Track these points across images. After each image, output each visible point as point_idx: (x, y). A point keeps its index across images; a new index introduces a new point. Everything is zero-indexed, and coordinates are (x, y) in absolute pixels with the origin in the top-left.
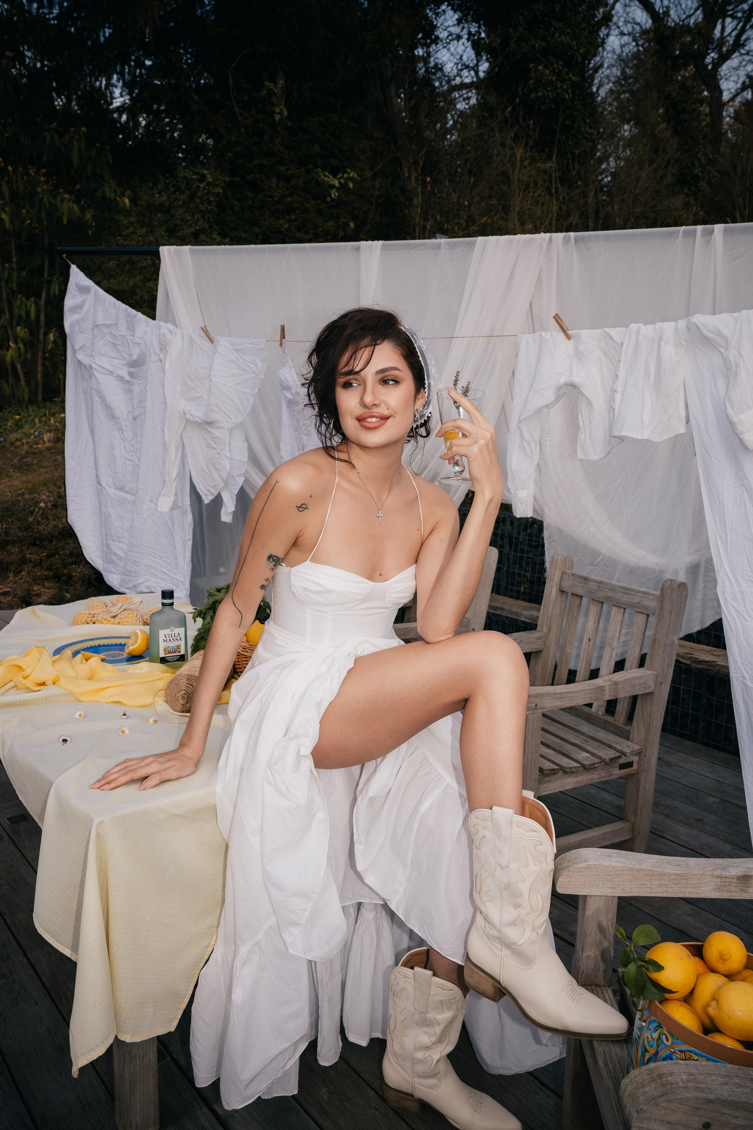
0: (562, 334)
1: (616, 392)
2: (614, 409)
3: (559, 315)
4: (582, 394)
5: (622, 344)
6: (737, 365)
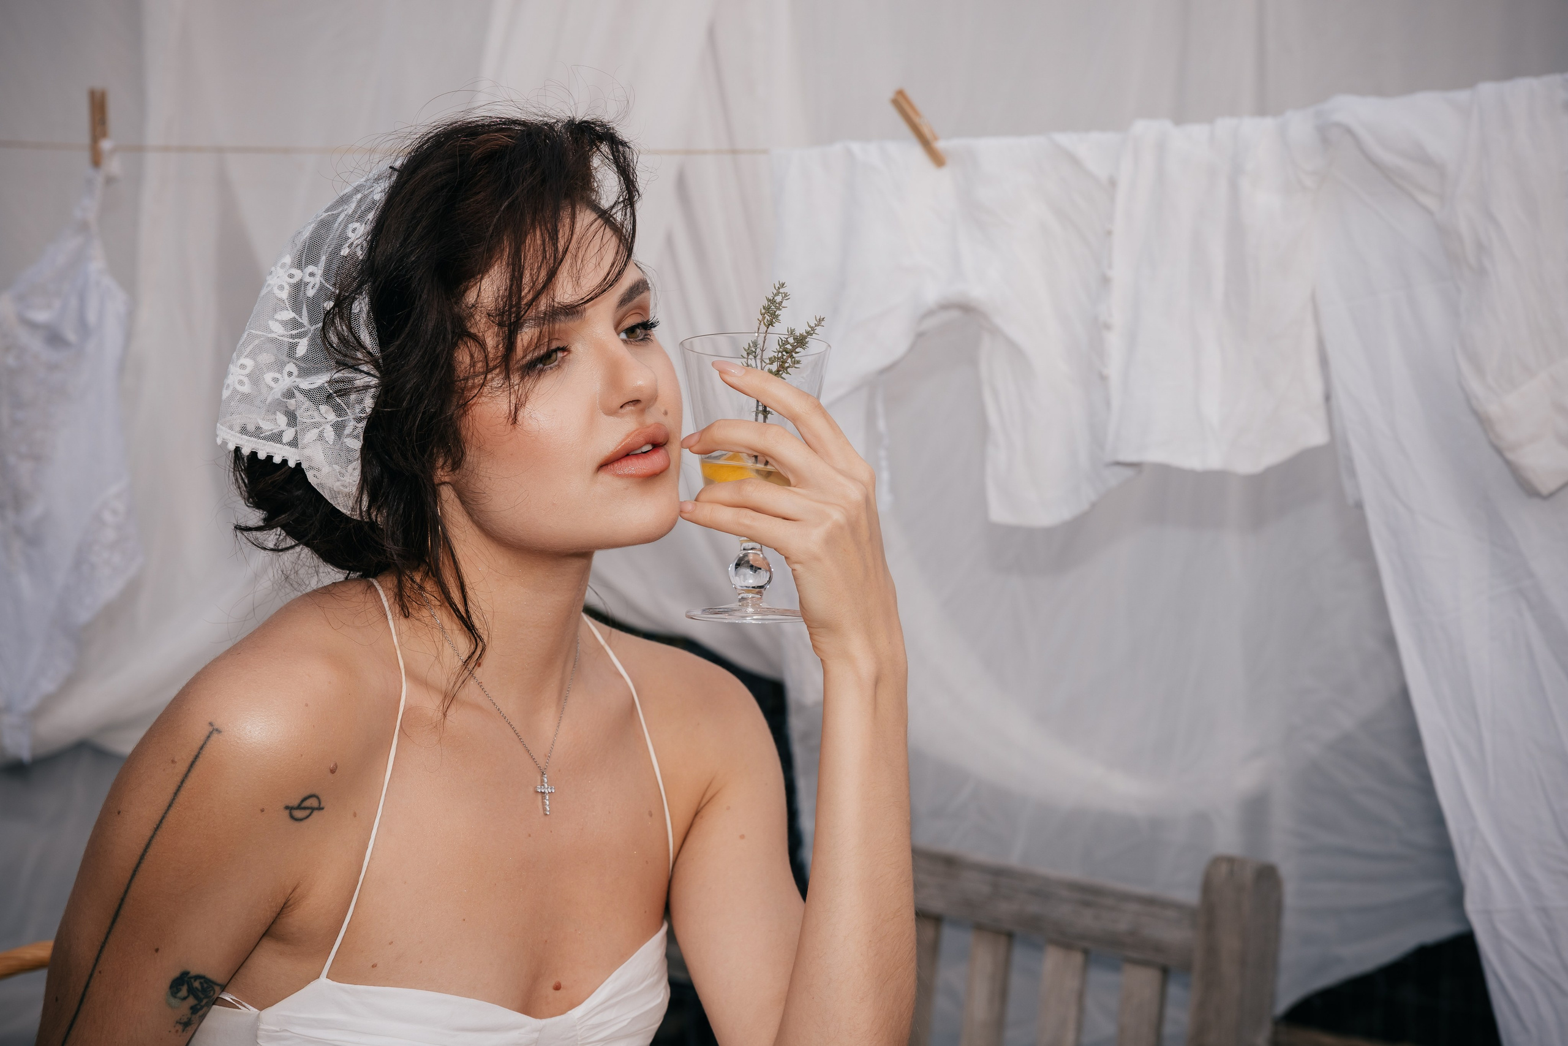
0: (917, 152)
1: (1107, 327)
2: (1103, 378)
3: (911, 94)
4: (995, 332)
5: (1113, 183)
6: (1481, 248)
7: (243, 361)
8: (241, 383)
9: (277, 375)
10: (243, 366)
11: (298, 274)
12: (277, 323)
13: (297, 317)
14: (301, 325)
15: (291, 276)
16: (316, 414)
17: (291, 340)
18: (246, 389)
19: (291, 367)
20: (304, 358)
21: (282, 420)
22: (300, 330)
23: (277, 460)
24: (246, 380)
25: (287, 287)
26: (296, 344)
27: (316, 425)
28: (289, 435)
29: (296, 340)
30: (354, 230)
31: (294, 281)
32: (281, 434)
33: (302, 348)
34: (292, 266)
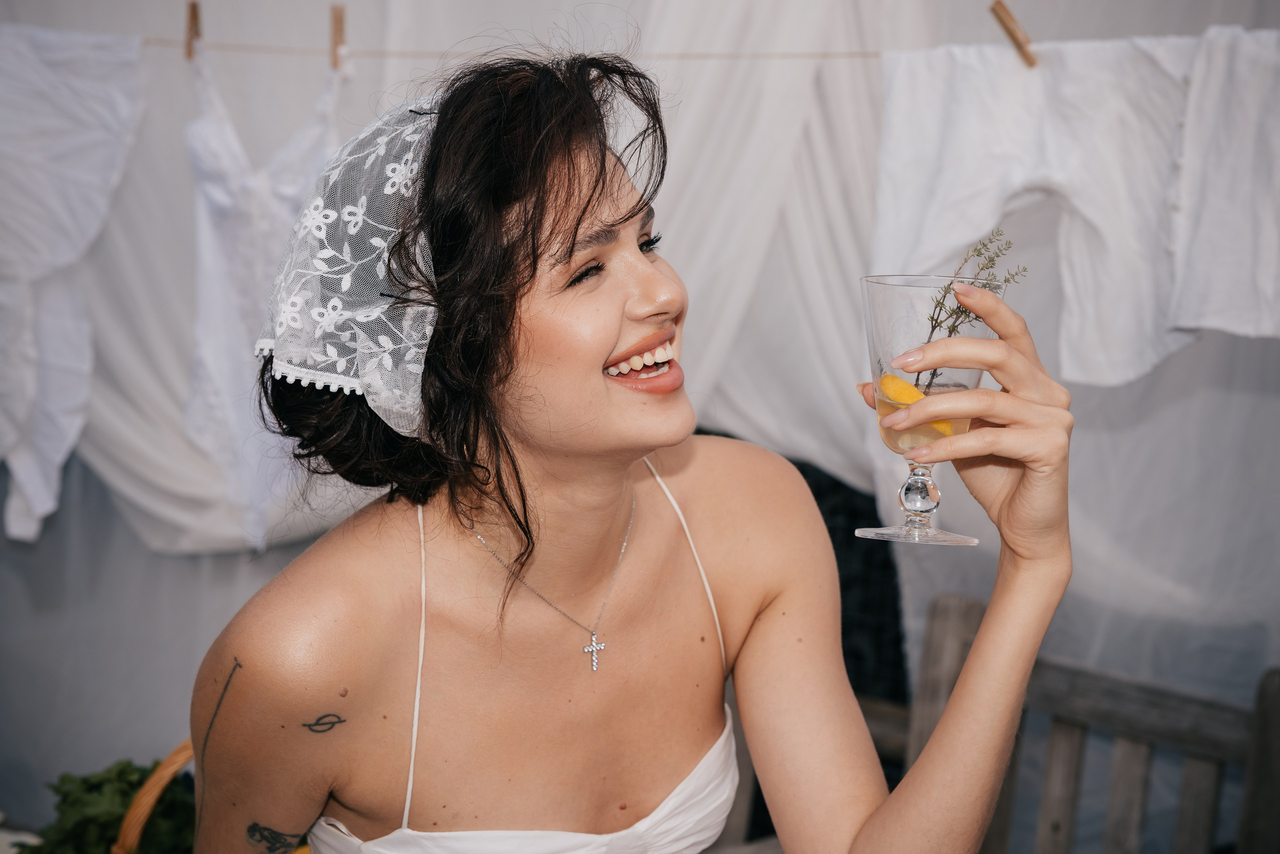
7: (293, 299)
8: (294, 319)
9: (322, 310)
10: (293, 304)
11: (333, 215)
12: (321, 262)
13: (337, 254)
14: (344, 262)
15: (326, 217)
16: (371, 344)
17: (335, 276)
18: (298, 325)
19: (336, 301)
20: (349, 293)
21: (332, 351)
22: (341, 266)
23: (334, 389)
24: (298, 316)
25: (324, 228)
26: (341, 279)
27: (372, 355)
28: (342, 364)
29: (339, 276)
30: (394, 171)
31: (329, 221)
32: (334, 364)
33: (346, 282)
34: (326, 207)
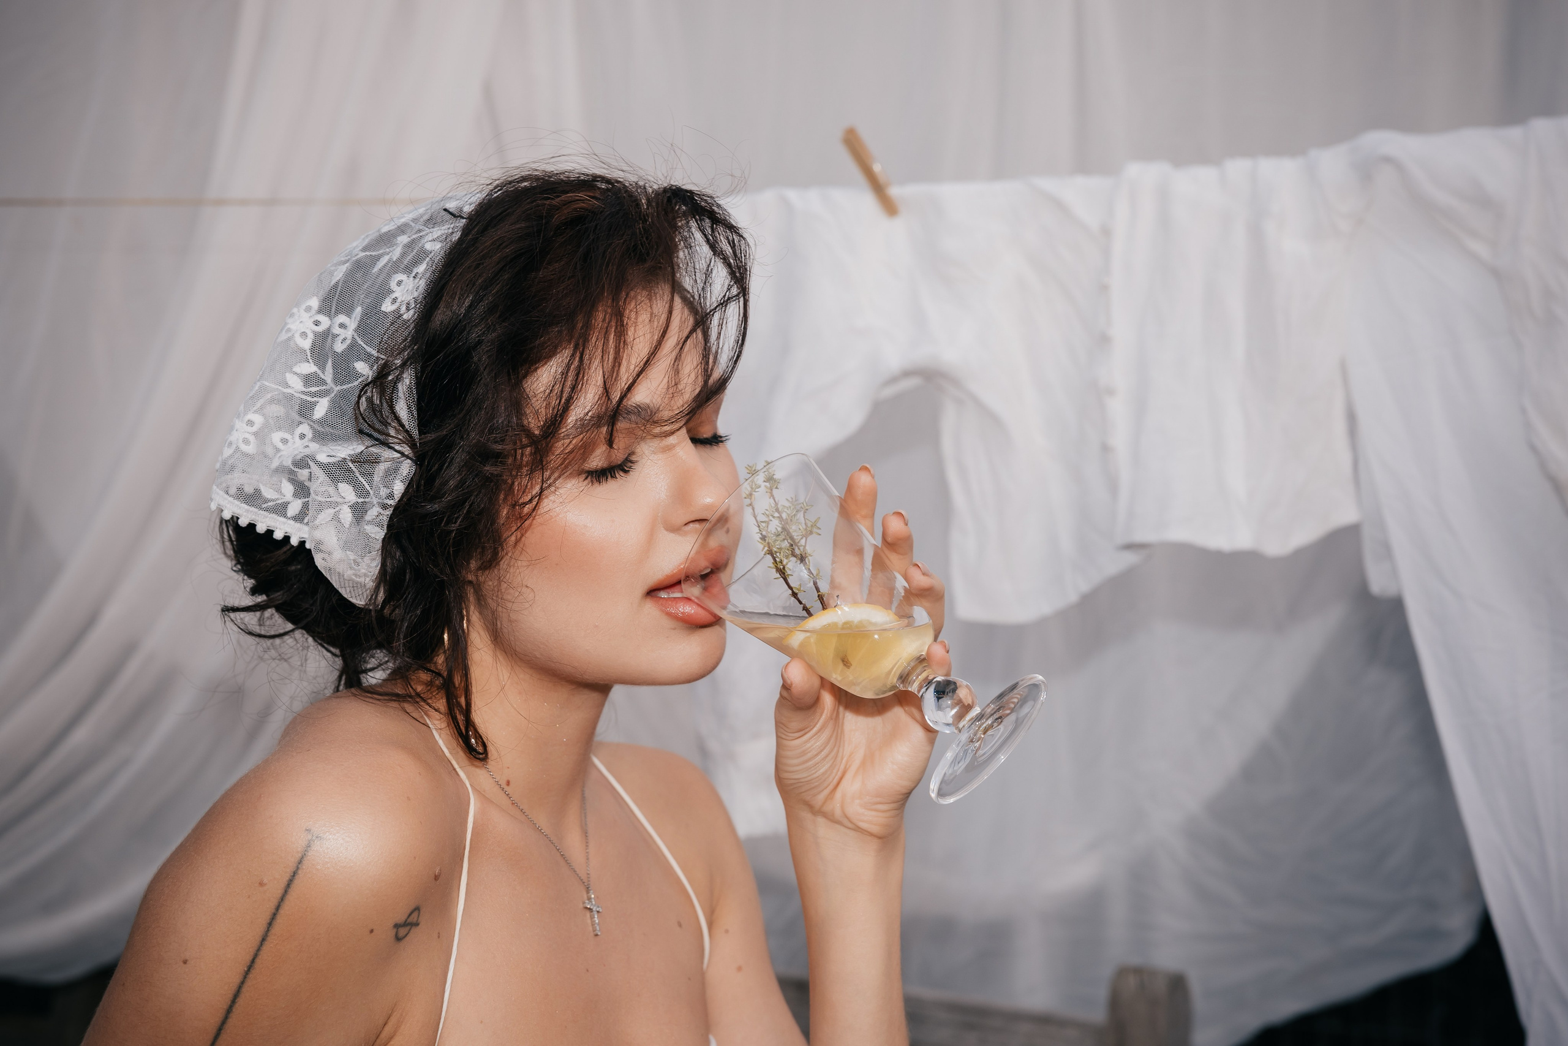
7: (251, 416)
8: (246, 442)
9: (287, 436)
10: (250, 423)
11: (325, 321)
12: (295, 377)
13: (319, 372)
14: (324, 382)
15: (317, 323)
16: (333, 491)
17: (309, 399)
18: (250, 449)
19: (305, 428)
20: (322, 422)
21: (288, 489)
22: (320, 388)
23: (278, 535)
24: (252, 438)
25: (311, 336)
26: (315, 404)
27: (332, 505)
28: (295, 507)
29: (315, 399)
30: (399, 283)
31: (319, 329)
32: (285, 505)
33: (322, 408)
34: (320, 311)
